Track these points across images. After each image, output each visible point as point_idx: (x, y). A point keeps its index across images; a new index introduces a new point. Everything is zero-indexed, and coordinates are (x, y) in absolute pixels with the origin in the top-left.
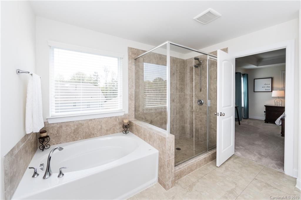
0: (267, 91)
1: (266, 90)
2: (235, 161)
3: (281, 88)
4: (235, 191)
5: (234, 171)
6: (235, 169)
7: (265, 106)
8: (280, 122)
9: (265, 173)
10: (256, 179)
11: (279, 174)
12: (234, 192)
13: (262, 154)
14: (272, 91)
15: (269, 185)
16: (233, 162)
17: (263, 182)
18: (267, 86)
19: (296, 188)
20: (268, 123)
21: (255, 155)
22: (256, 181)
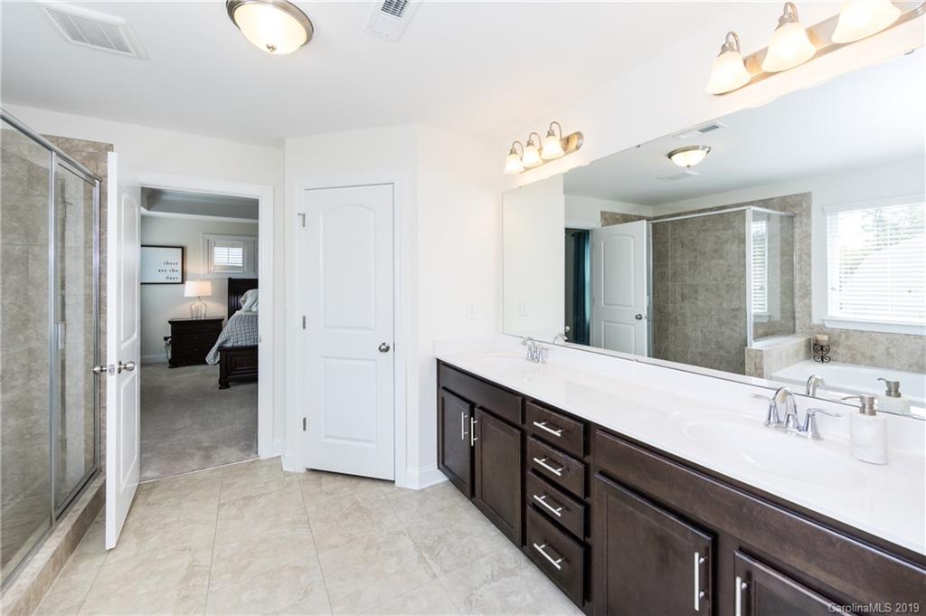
0: (171, 281)
1: (167, 278)
2: (151, 499)
3: (204, 275)
4: (197, 566)
5: (166, 524)
6: (164, 517)
7: (170, 322)
8: (215, 357)
9: (231, 482)
10: (223, 505)
11: (253, 466)
12: (196, 568)
13: (206, 444)
14: (183, 282)
15: (249, 498)
16: (148, 504)
17: (236, 501)
18: (169, 267)
19: (284, 473)
20: (177, 366)
21: (192, 456)
22: (224, 508)
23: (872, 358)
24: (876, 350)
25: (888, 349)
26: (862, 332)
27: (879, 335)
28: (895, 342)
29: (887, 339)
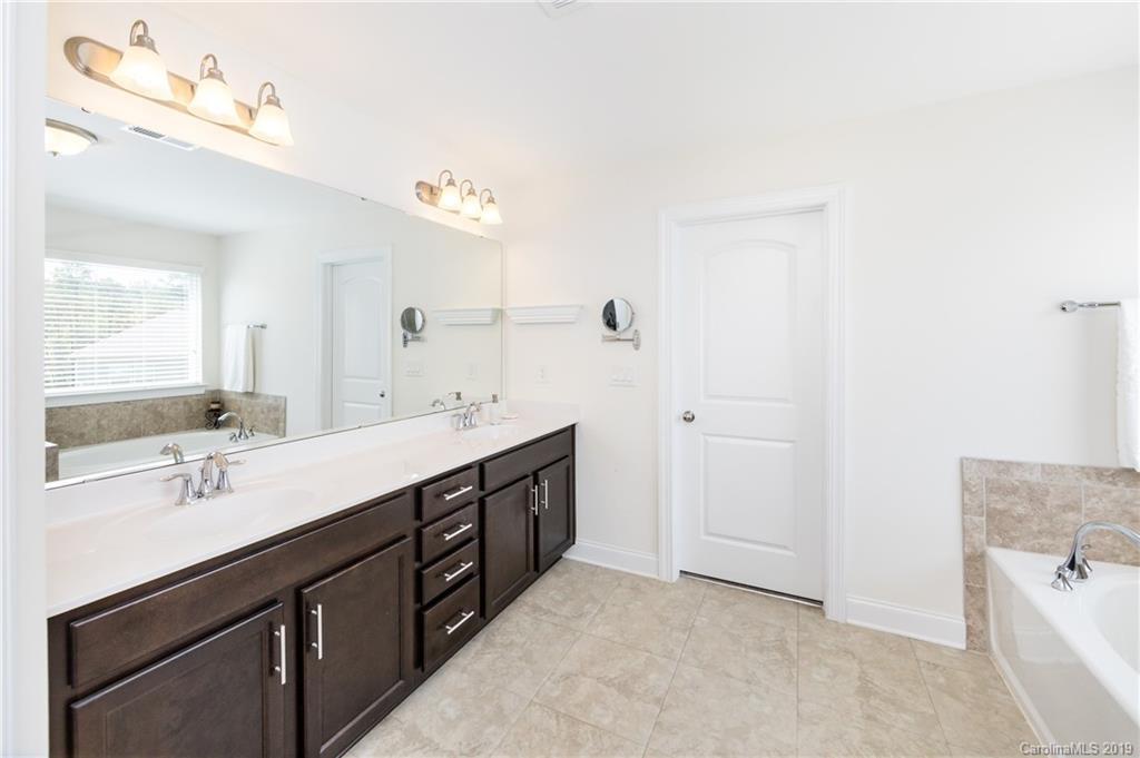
23: (82, 435)
24: (86, 425)
25: (99, 421)
26: (69, 408)
27: (89, 408)
28: (106, 413)
29: (98, 411)
